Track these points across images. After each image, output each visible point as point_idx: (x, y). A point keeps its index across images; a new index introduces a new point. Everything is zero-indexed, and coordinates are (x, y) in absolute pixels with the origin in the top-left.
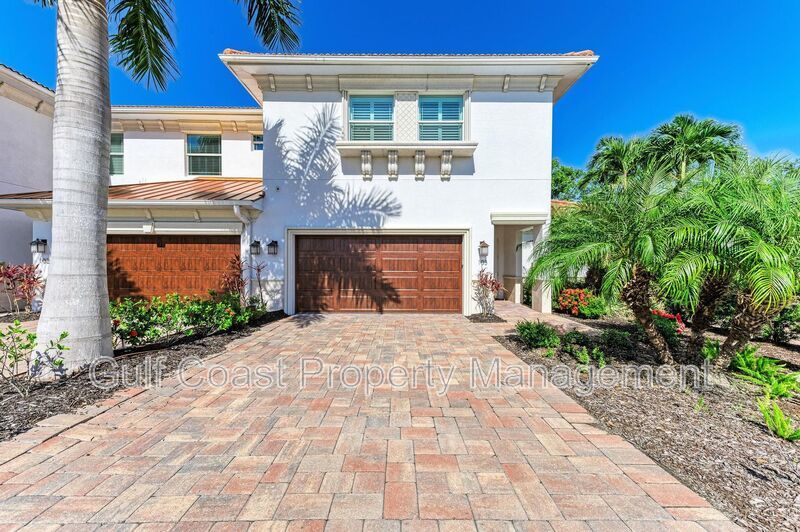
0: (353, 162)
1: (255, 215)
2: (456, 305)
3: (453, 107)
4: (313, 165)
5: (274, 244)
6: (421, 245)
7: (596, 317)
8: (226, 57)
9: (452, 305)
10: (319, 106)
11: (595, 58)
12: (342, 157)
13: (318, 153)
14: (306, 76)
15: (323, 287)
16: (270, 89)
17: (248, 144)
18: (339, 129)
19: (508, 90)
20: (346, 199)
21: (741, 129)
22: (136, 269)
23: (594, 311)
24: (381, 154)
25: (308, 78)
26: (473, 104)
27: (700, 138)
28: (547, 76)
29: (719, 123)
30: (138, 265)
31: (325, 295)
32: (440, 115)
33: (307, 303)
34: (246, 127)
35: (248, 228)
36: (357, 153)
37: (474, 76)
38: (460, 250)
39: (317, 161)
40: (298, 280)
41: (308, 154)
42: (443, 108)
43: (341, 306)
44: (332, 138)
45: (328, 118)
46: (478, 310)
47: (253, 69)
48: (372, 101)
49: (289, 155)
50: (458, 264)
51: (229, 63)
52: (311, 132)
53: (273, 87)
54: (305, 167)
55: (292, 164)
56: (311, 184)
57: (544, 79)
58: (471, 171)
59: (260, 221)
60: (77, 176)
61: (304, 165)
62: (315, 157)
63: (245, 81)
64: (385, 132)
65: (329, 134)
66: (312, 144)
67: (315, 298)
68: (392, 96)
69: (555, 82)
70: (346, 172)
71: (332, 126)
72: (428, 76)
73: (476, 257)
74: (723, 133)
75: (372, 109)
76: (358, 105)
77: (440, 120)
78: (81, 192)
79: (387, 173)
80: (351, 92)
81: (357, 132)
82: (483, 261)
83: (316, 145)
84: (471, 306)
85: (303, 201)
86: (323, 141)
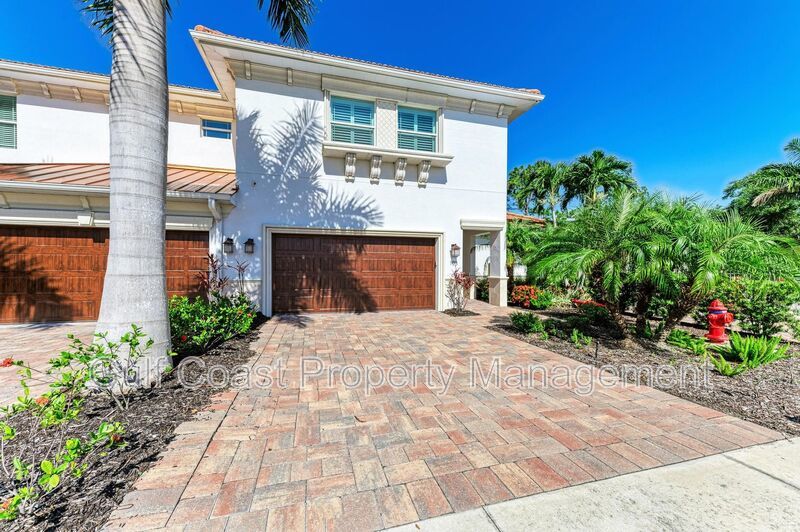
0: (336, 162)
1: (227, 209)
2: (430, 302)
3: (428, 121)
4: (293, 161)
5: (250, 242)
6: (398, 247)
7: (544, 307)
8: (197, 33)
9: (426, 302)
10: (300, 102)
11: (542, 97)
12: (324, 157)
13: (298, 149)
14: (287, 69)
15: (301, 288)
16: (245, 77)
17: (197, 128)
18: (322, 129)
19: (475, 112)
20: (328, 199)
21: (633, 165)
22: (62, 268)
23: (544, 303)
24: (364, 157)
25: (289, 72)
26: (445, 120)
27: (607, 170)
28: (505, 105)
29: (620, 159)
30: (65, 264)
31: (304, 295)
32: (416, 126)
33: (286, 304)
34: (195, 109)
35: (219, 224)
36: (342, 155)
37: (448, 96)
38: (434, 251)
39: (297, 158)
40: (275, 280)
41: (288, 150)
42: (419, 121)
43: (321, 306)
44: (313, 136)
45: (309, 116)
46: (451, 306)
47: (226, 52)
48: (352, 105)
49: (265, 149)
50: (432, 264)
51: (201, 41)
52: (290, 127)
53: (248, 74)
54: (284, 162)
55: (270, 158)
56: (290, 182)
57: (502, 107)
58: (443, 180)
59: (233, 217)
60: (145, 165)
61: (283, 160)
62: (296, 153)
63: (213, 62)
64: (366, 136)
65: (310, 132)
66: (293, 140)
67: (293, 299)
68: (373, 103)
69: (510, 111)
70: (328, 172)
71: (314, 124)
72: (408, 89)
73: (448, 258)
74: (622, 167)
75: (352, 112)
76: (339, 107)
77: (416, 131)
78: (151, 183)
79: (369, 176)
80: (334, 93)
81: (339, 133)
82: (454, 262)
83: (297, 141)
84: (444, 302)
85: (283, 199)
86: (304, 138)
